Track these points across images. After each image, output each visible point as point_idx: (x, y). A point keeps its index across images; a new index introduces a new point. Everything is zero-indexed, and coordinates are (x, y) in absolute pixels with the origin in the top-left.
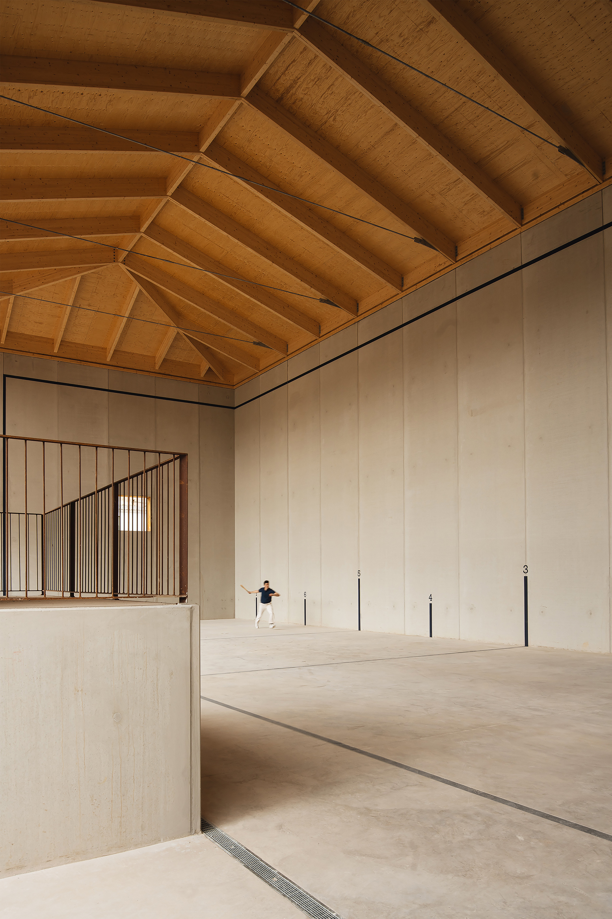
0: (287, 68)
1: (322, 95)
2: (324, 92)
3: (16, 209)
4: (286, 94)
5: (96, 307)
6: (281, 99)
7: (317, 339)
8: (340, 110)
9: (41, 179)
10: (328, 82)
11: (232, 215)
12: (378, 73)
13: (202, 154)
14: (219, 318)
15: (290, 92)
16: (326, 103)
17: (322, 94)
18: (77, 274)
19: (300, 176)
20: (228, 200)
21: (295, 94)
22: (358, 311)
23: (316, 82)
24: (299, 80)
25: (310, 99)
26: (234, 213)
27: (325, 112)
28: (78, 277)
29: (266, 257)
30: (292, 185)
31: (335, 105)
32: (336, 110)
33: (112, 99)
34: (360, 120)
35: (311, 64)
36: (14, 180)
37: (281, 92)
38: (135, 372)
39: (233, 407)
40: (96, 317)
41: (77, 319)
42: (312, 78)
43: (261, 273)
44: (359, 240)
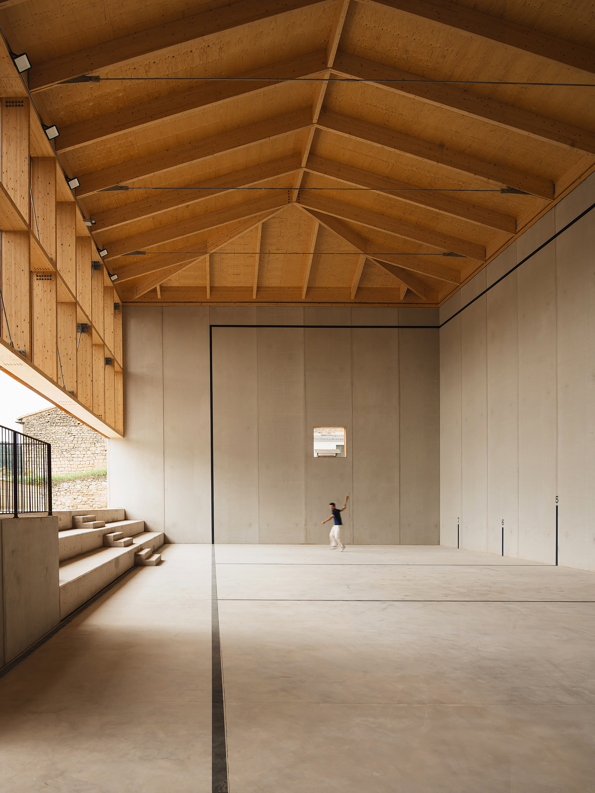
3: (181, 176)
5: (284, 250)
7: (513, 237)
9: (190, 143)
11: (386, 123)
13: (330, 69)
14: (401, 235)
18: (258, 222)
19: (443, 57)
20: (377, 109)
22: (554, 193)
26: (387, 121)
28: (259, 225)
29: (429, 158)
30: (437, 70)
33: (221, 45)
36: (167, 151)
38: (330, 305)
39: (439, 326)
40: (286, 259)
41: (269, 264)
43: (434, 177)
44: (534, 108)
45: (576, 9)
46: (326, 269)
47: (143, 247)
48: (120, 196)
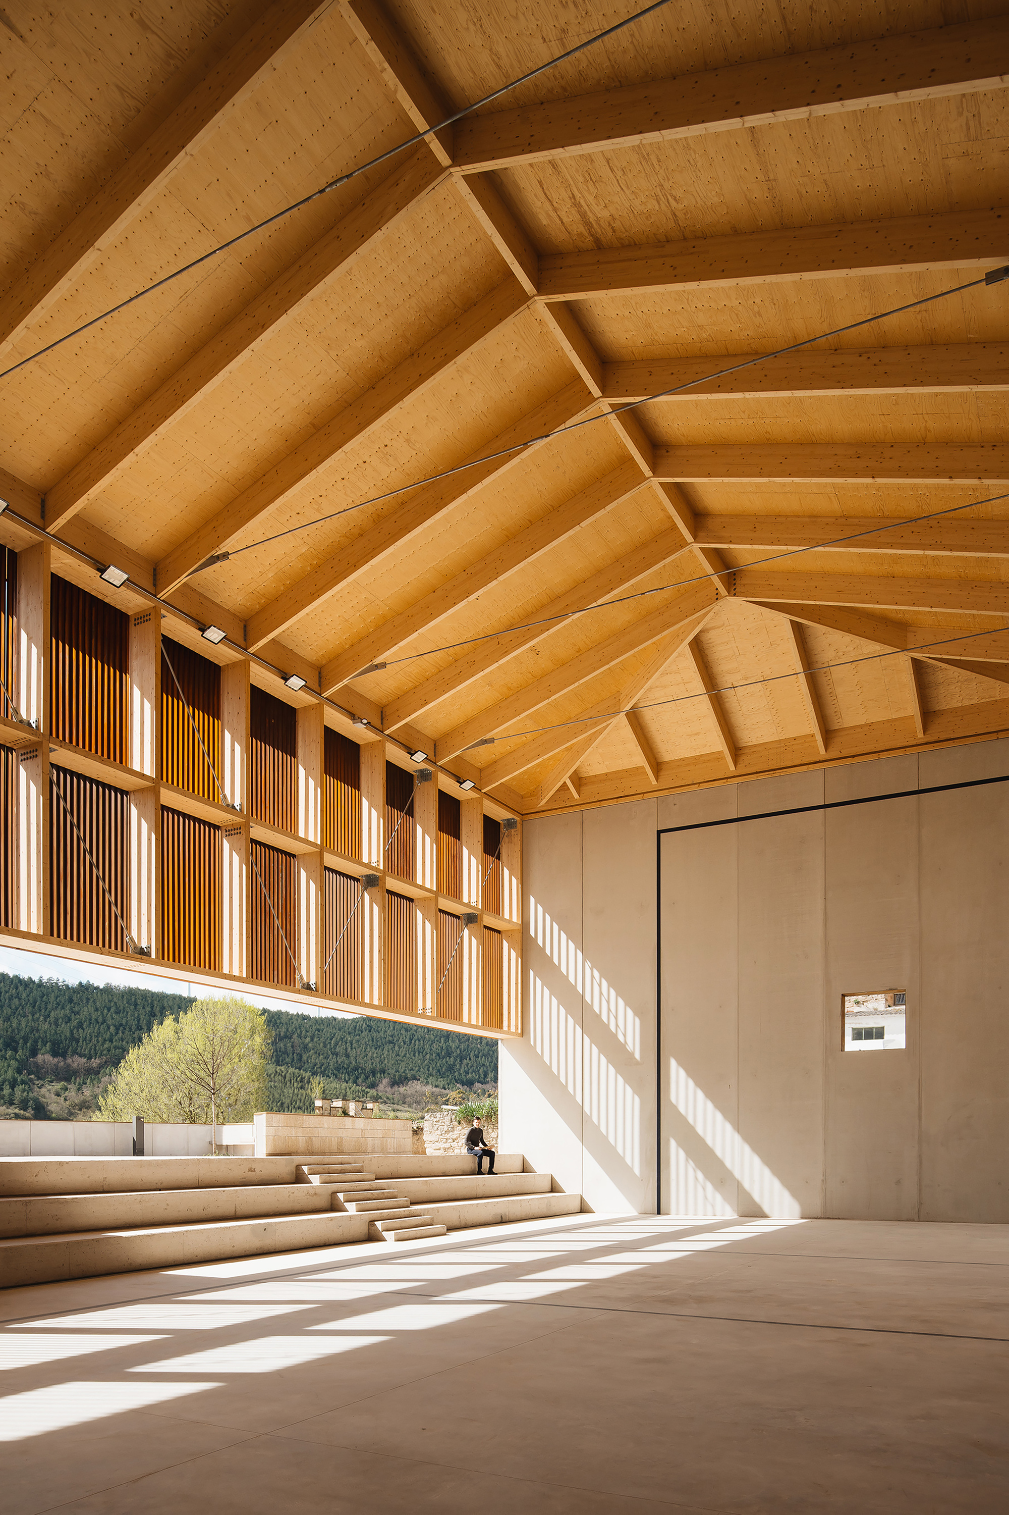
0: (549, 199)
1: (620, 186)
2: (616, 181)
4: (593, 229)
6: (597, 241)
8: (662, 181)
10: (600, 164)
12: (620, 82)
15: (591, 223)
16: (637, 191)
17: (617, 185)
19: (757, 315)
20: (734, 423)
21: (598, 220)
23: (591, 179)
24: (577, 198)
25: (619, 208)
26: (765, 434)
27: (655, 203)
28: (683, 648)
30: (767, 337)
31: (647, 181)
32: (659, 185)
33: (405, 436)
34: (699, 164)
35: (556, 165)
37: (586, 233)
38: (875, 756)
40: (767, 690)
41: (743, 706)
42: (581, 179)
43: (918, 496)
44: (971, 336)
45: (884, 166)
46: (852, 691)
47: (490, 732)
48: (409, 670)
